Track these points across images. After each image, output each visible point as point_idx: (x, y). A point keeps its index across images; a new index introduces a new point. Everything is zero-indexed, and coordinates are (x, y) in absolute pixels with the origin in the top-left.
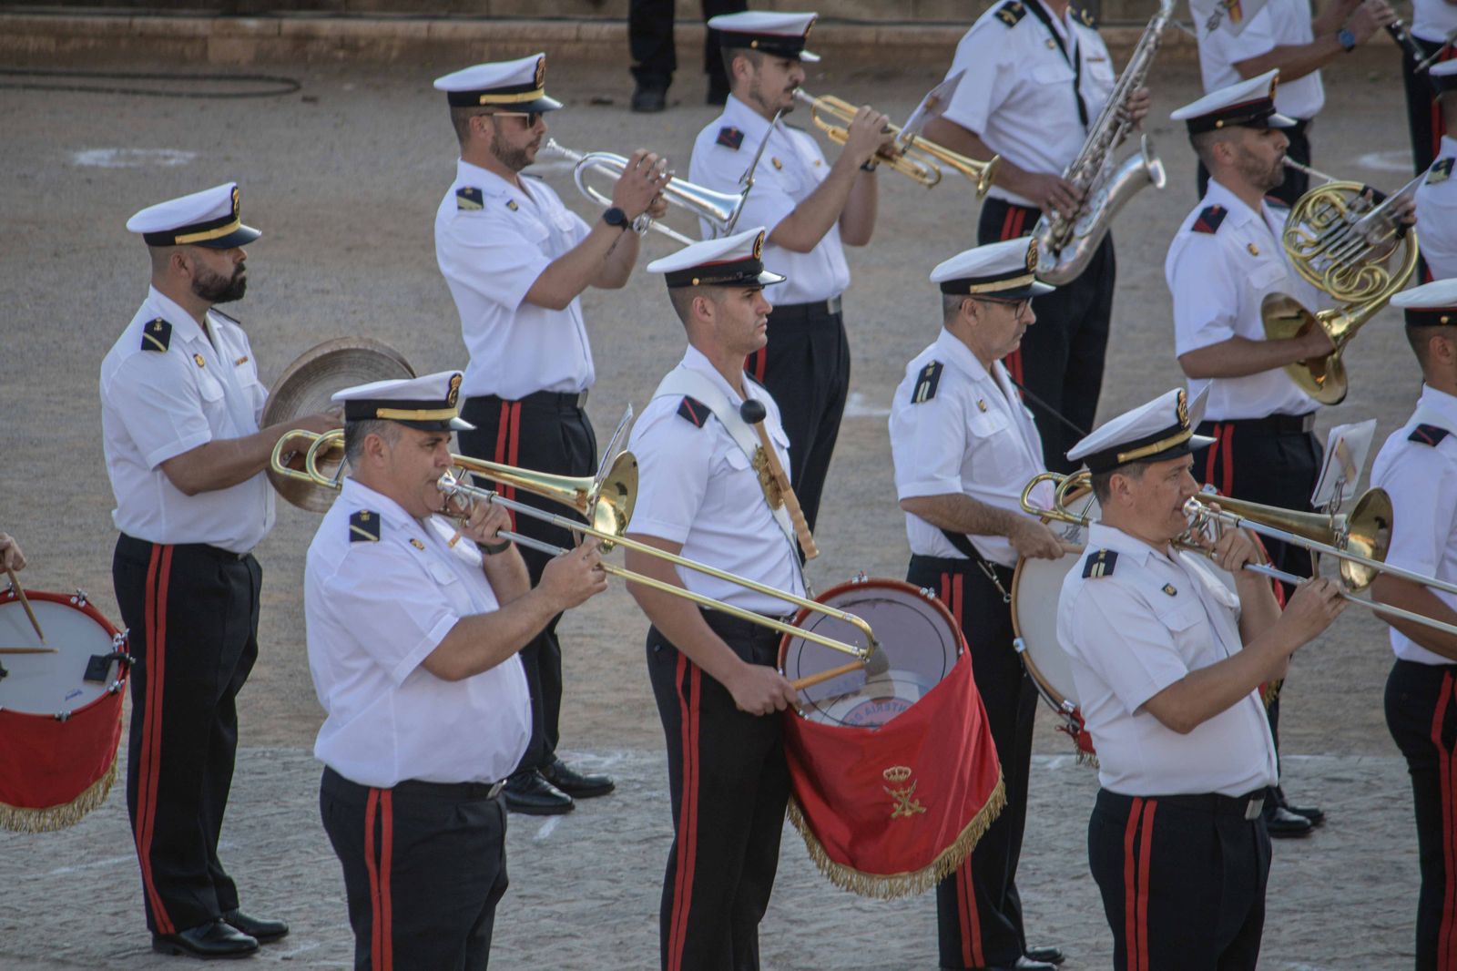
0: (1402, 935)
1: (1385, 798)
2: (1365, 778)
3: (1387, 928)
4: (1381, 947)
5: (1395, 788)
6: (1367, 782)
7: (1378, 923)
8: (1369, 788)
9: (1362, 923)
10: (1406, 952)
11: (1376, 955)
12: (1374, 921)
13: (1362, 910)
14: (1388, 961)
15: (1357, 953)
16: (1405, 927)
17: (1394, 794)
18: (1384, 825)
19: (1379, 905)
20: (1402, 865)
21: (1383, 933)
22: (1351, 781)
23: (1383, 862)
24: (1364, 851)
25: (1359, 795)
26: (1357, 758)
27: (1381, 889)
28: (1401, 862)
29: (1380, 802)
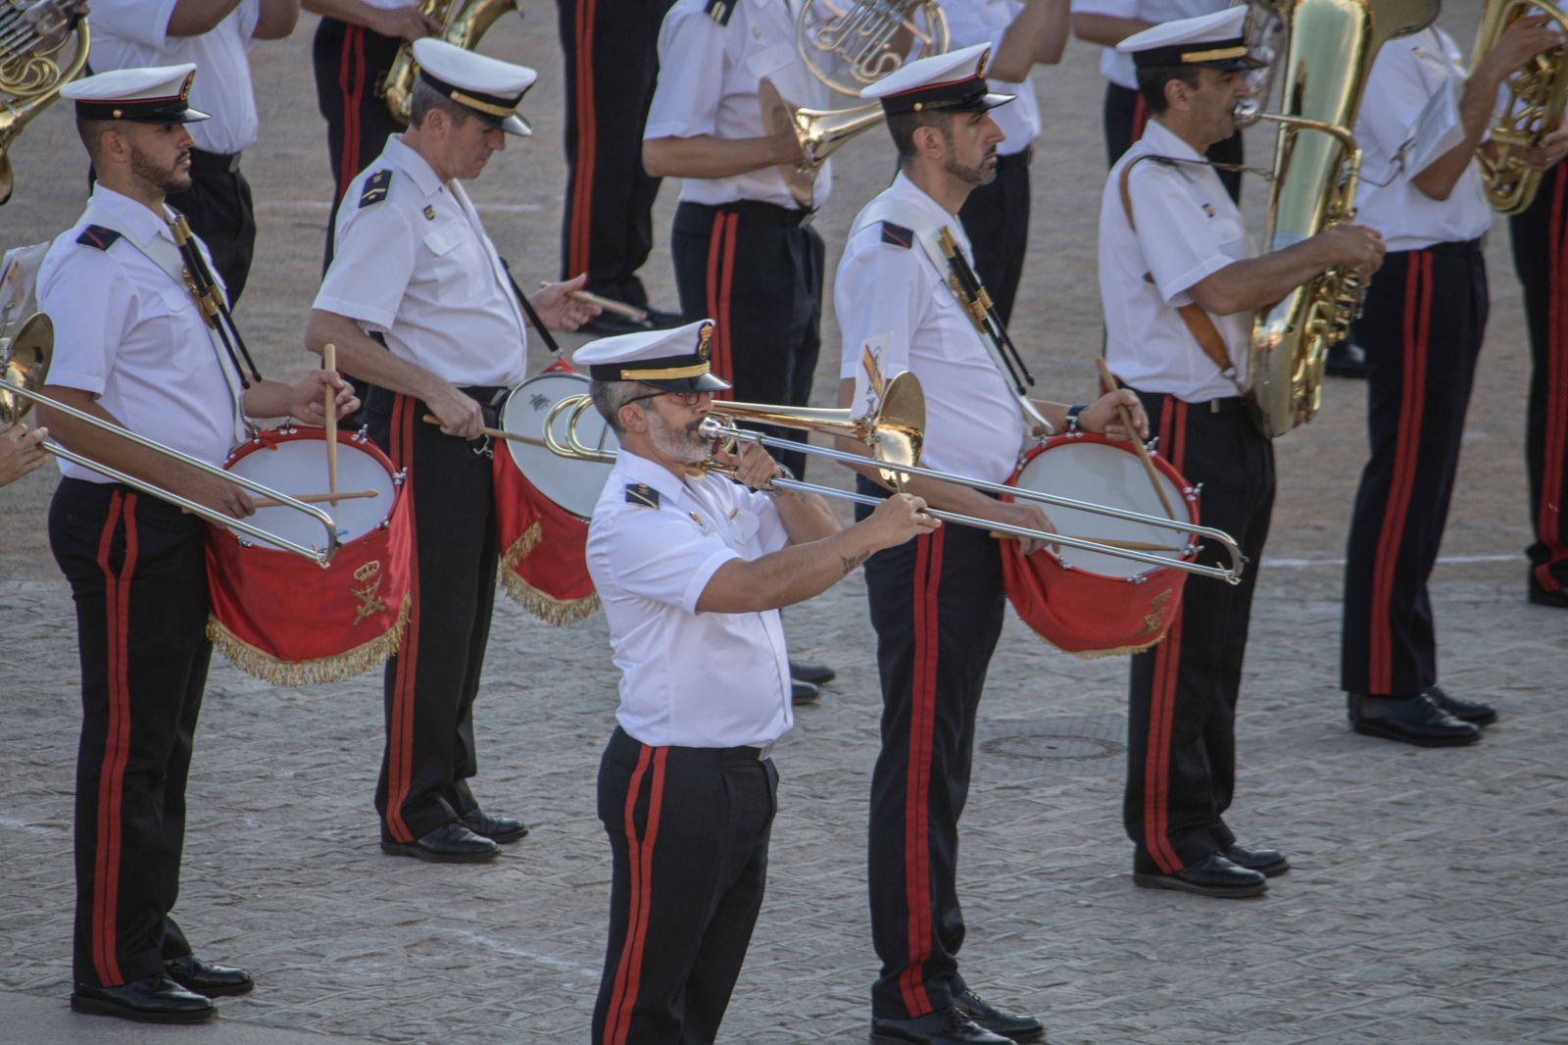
0: (61, 772)
1: (46, 625)
2: (25, 605)
3: (46, 765)
4: (39, 785)
5: (58, 616)
6: (27, 609)
7: (36, 760)
8: (29, 615)
9: (19, 759)
10: (65, 790)
11: (33, 794)
12: (32, 757)
13: (20, 745)
14: (46, 800)
15: (14, 792)
16: (65, 764)
17: (56, 621)
18: (44, 655)
19: (38, 740)
20: (64, 698)
21: (41, 769)
22: (10, 608)
23: (43, 694)
24: (23, 682)
25: (19, 623)
26: (17, 583)
27: (40, 723)
28: (62, 695)
29: (41, 630)
